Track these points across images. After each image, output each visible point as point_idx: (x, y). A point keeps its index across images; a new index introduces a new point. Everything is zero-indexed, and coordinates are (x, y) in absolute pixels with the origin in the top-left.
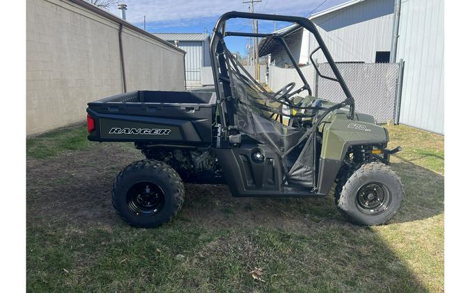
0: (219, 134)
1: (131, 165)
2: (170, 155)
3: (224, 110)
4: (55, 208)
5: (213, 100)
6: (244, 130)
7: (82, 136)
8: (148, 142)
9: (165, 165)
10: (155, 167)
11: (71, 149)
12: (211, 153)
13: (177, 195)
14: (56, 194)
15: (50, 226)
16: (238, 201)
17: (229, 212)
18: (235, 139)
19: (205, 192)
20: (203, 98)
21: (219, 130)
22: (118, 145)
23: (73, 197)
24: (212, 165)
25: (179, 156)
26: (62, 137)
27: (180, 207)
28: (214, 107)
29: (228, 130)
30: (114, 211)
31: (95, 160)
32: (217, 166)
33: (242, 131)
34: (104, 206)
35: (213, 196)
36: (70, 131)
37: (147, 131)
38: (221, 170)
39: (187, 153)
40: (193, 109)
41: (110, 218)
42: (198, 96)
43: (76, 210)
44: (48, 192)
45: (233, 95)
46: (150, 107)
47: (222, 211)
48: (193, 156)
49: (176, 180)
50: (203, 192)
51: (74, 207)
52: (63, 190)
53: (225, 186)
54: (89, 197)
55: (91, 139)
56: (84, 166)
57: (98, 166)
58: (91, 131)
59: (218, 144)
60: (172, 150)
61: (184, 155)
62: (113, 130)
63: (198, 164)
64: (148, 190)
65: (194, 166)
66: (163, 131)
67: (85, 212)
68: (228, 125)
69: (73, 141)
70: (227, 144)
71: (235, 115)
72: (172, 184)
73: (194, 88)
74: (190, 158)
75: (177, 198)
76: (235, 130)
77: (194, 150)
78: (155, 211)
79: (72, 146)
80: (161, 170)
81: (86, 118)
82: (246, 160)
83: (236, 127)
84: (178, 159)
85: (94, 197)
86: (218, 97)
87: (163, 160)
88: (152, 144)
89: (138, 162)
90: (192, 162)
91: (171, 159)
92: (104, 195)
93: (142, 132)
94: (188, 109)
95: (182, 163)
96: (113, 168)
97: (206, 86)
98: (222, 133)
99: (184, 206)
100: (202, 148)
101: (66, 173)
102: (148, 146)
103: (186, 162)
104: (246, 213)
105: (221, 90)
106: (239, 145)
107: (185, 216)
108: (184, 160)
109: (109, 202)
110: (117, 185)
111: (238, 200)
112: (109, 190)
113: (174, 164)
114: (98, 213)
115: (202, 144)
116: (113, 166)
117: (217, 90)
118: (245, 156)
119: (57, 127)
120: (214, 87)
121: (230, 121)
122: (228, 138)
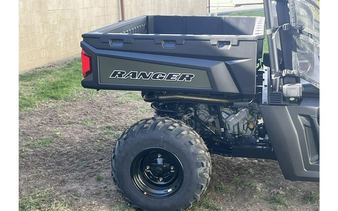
0: (265, 83)
1: (137, 124)
2: (191, 112)
3: (277, 45)
4: (37, 177)
5: (259, 29)
6: (307, 77)
7: (66, 81)
8: (161, 91)
9: (184, 125)
10: (171, 128)
11: (53, 98)
12: (251, 112)
13: (200, 170)
14: (37, 159)
15: (32, 201)
16: (292, 187)
17: (278, 202)
18: (293, 90)
19: (240, 169)
20: (241, 26)
21: (265, 76)
22: (115, 95)
23: (59, 164)
24: (252, 130)
25: (203, 114)
26: (41, 81)
27: (205, 188)
28: (260, 40)
29: (282, 77)
30: (113, 187)
31: (85, 115)
32: (262, 131)
33: (304, 78)
34: (99, 179)
35: (253, 176)
36: (50, 73)
37: (162, 76)
38: (267, 138)
39: (214, 109)
40: (228, 43)
41: (108, 196)
42: (233, 22)
43: (63, 182)
44: (28, 155)
45: (292, 20)
46: (167, 40)
47: (266, 199)
48: (224, 115)
49: (200, 148)
50: (238, 169)
51: (61, 178)
52: (46, 155)
53: (270, 163)
54: (78, 166)
55: (85, 85)
56: (70, 123)
57: (89, 124)
58: (87, 74)
59: (265, 98)
60: (194, 104)
61: (211, 113)
62: (116, 73)
63: (231, 126)
64: (160, 161)
65: (225, 129)
66: (184, 76)
67: (75, 186)
68: (282, 68)
69: (55, 87)
70: (278, 98)
71: (293, 53)
72: (195, 154)
73: (221, 10)
74: (220, 117)
75: (202, 175)
76: (293, 76)
77: (226, 105)
78: (170, 190)
79: (54, 94)
80: (179, 133)
81: (80, 56)
82: (308, 123)
83: (294, 72)
84: (202, 117)
85: (85, 167)
86: (268, 24)
87: (180, 118)
88: (166, 95)
89: (147, 120)
90: (222, 124)
91: (192, 117)
92: (99, 164)
93: (155, 77)
94: (222, 43)
95: (207, 124)
96: (109, 128)
97: (239, 5)
98: (270, 81)
99: (209, 188)
100: (239, 104)
101: (49, 131)
102: (161, 97)
103: (213, 123)
104: (304, 206)
105: (274, 14)
106: (298, 101)
107: (211, 202)
108: (211, 120)
109: (107, 173)
110: (120, 152)
111: (291, 185)
112: (104, 158)
113: (197, 124)
114: (91, 188)
115: (239, 97)
116: (109, 124)
117: (266, 13)
118: (308, 117)
119: (33, 67)
120: (262, 6)
121: (285, 63)
122: (281, 90)
